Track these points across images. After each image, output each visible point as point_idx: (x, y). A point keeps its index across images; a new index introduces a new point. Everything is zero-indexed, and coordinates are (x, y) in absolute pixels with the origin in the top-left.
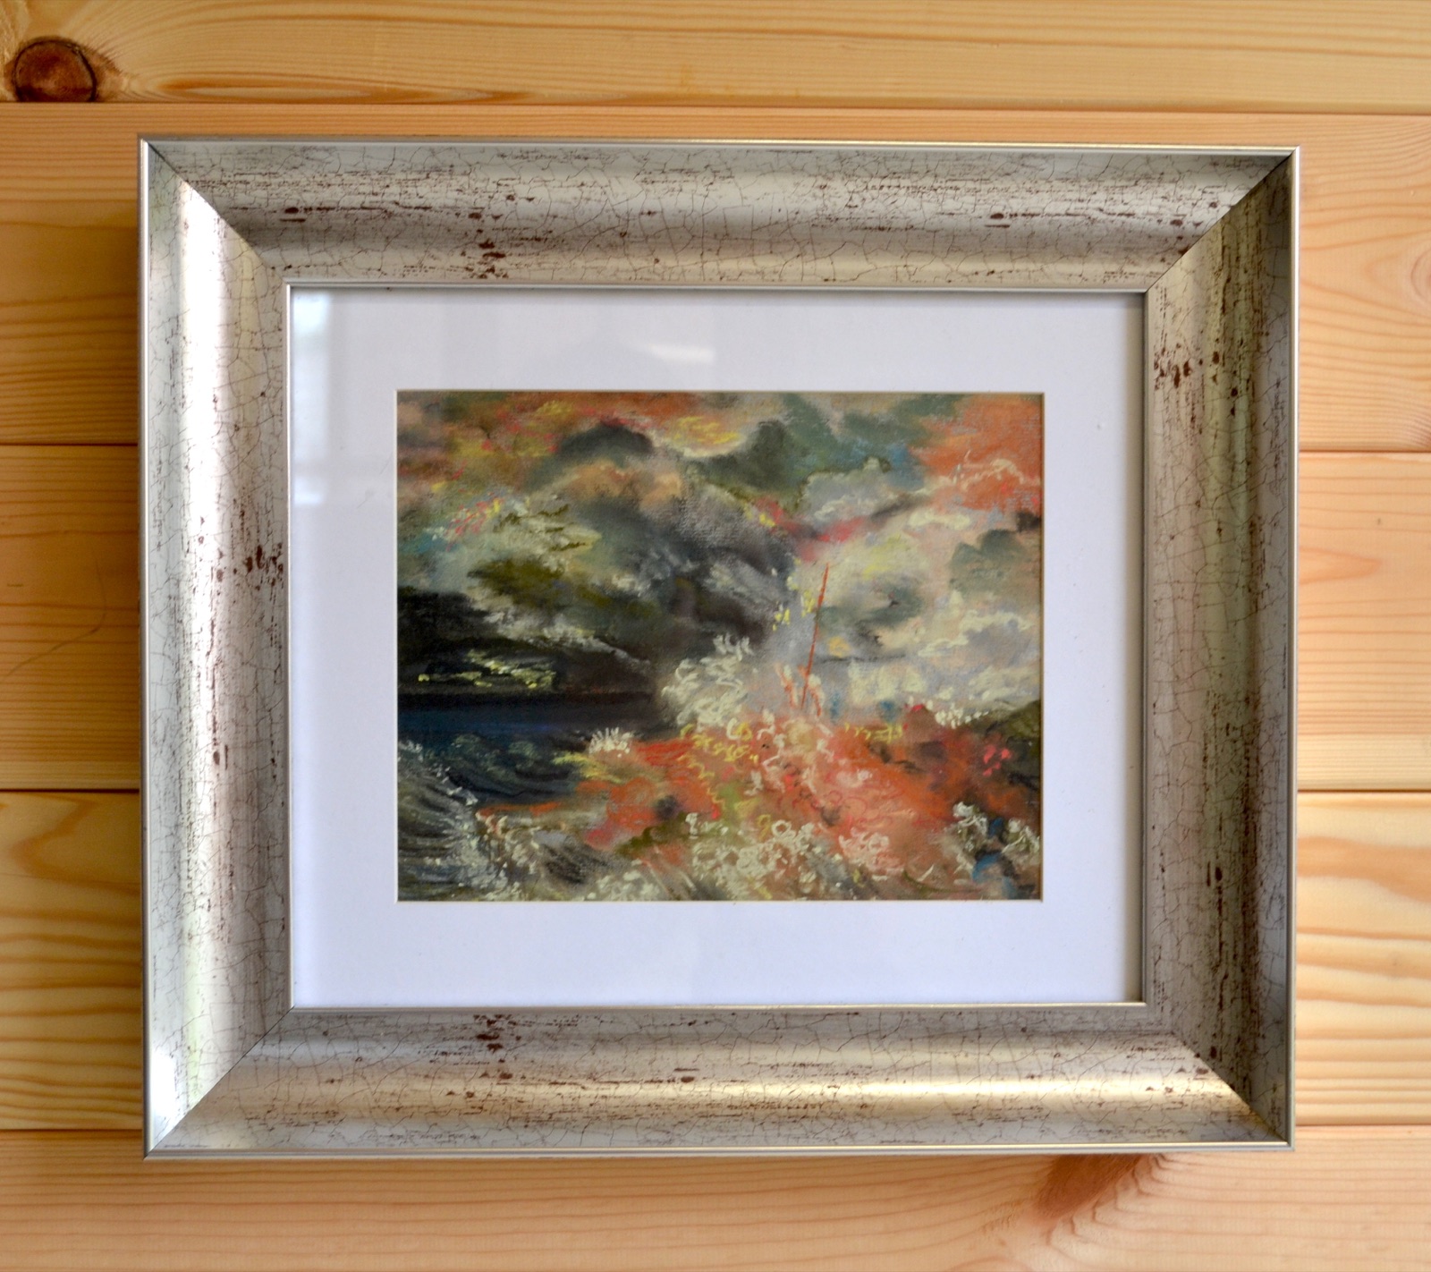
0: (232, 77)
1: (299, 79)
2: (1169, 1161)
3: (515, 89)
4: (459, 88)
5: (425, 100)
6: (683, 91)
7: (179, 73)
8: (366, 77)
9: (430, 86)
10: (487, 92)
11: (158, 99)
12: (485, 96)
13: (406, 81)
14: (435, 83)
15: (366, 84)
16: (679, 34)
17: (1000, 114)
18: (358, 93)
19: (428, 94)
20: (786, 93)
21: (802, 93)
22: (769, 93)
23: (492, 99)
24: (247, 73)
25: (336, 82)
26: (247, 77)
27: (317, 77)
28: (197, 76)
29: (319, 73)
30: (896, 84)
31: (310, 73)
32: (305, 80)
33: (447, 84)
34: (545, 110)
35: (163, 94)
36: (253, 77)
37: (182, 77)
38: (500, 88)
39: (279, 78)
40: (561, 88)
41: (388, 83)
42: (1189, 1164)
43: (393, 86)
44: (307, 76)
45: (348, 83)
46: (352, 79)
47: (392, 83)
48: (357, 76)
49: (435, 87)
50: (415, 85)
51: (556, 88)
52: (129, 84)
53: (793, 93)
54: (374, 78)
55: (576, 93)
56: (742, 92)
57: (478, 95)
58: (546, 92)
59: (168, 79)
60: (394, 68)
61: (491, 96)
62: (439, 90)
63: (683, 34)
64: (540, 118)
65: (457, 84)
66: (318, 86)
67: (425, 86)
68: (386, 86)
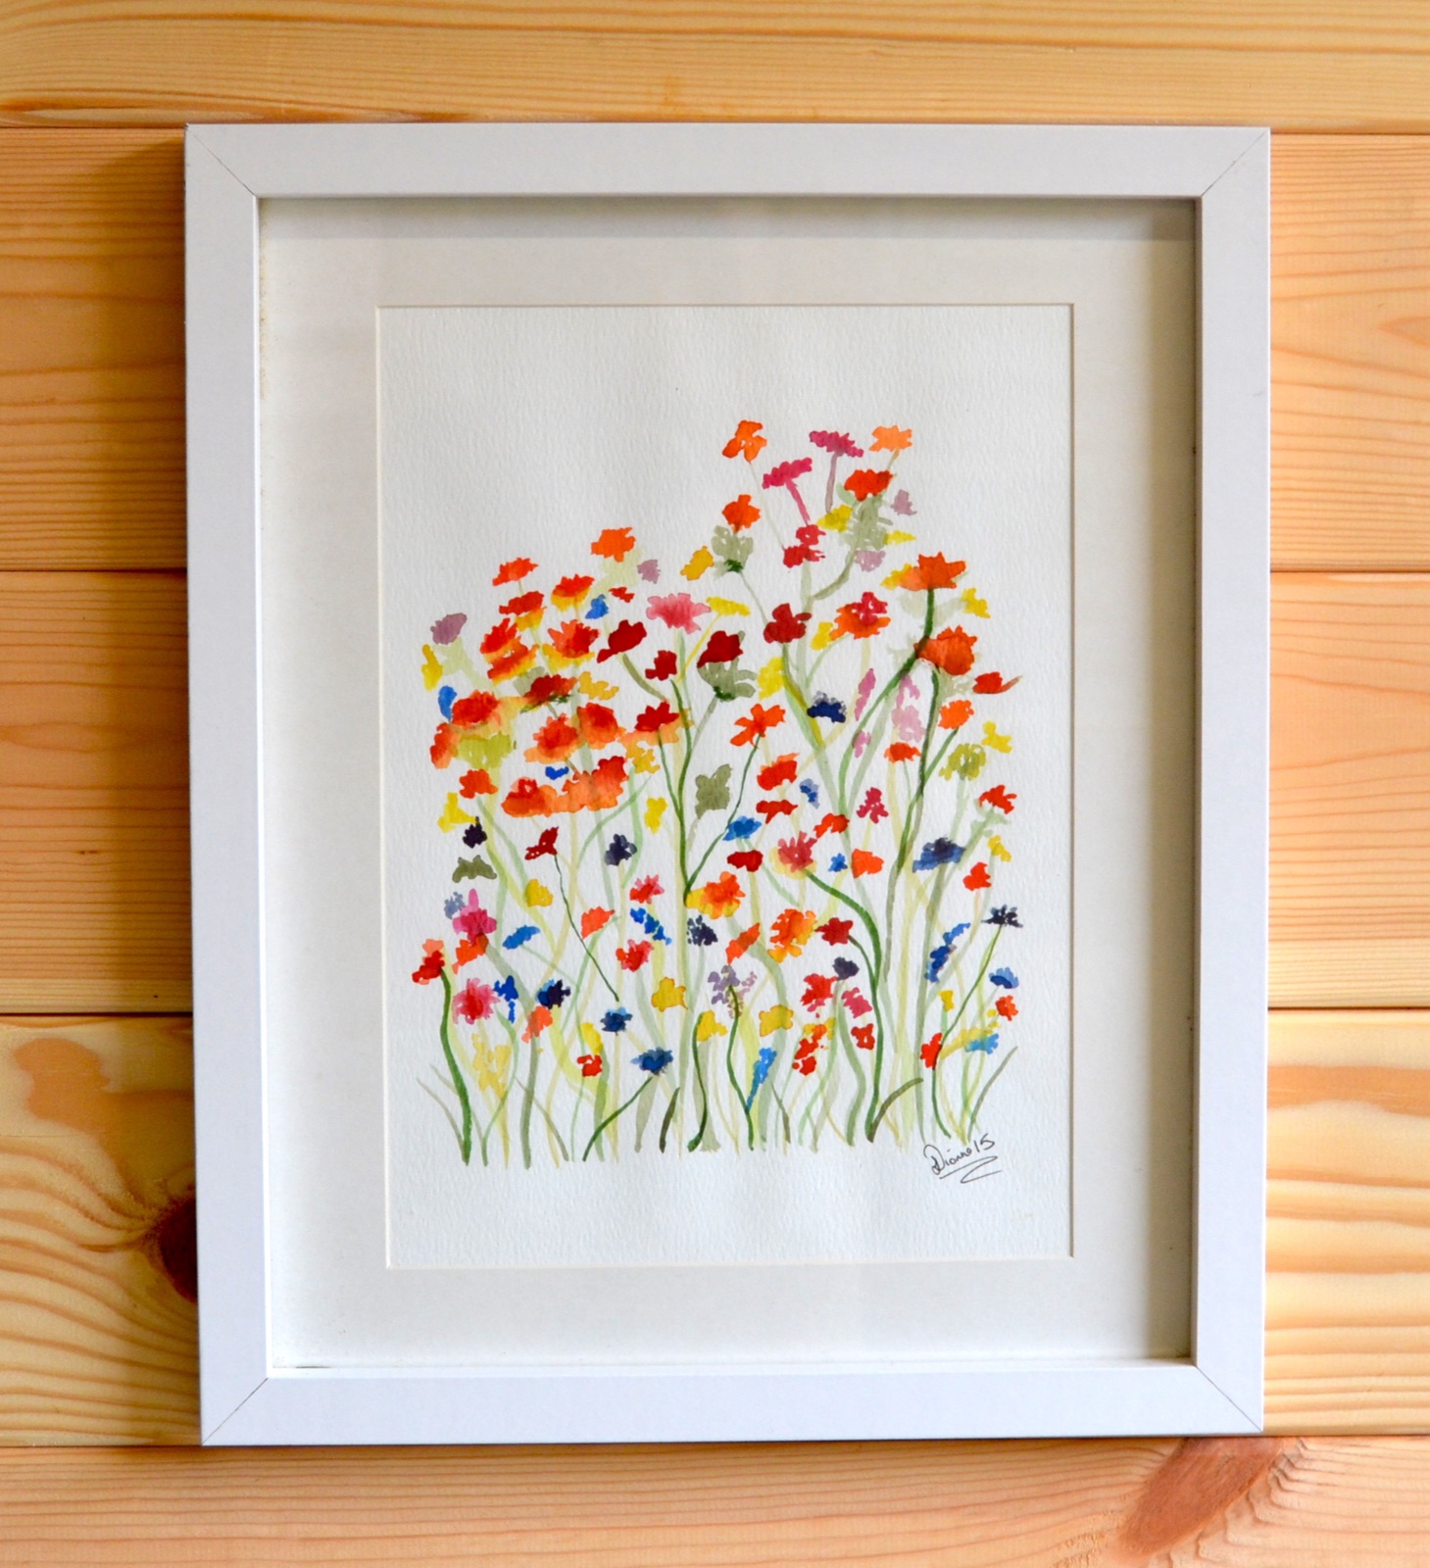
0: (85, 94)
2: (1292, 1481)
3: (450, 110)
4: (378, 109)
6: (667, 110)
8: (257, 95)
9: (340, 106)
12: (412, 117)
13: (311, 99)
14: (348, 102)
15: (257, 103)
16: (662, 36)
24: (103, 90)
25: (219, 101)
26: (104, 95)
27: (194, 95)
28: (52, 94)
29: (196, 90)
30: (943, 100)
31: (185, 89)
32: (180, 98)
33: (362, 103)
36: (112, 95)
38: (431, 108)
39: (145, 97)
40: (510, 108)
41: (286, 102)
42: (1320, 1484)
43: (292, 106)
45: (237, 102)
46: (240, 98)
47: (290, 102)
48: (244, 94)
49: (347, 107)
50: (321, 104)
51: (503, 107)
54: (269, 95)
58: (491, 113)
60: (293, 83)
61: (419, 117)
62: (351, 112)
63: (667, 37)
65: (374, 104)
68: (283, 105)
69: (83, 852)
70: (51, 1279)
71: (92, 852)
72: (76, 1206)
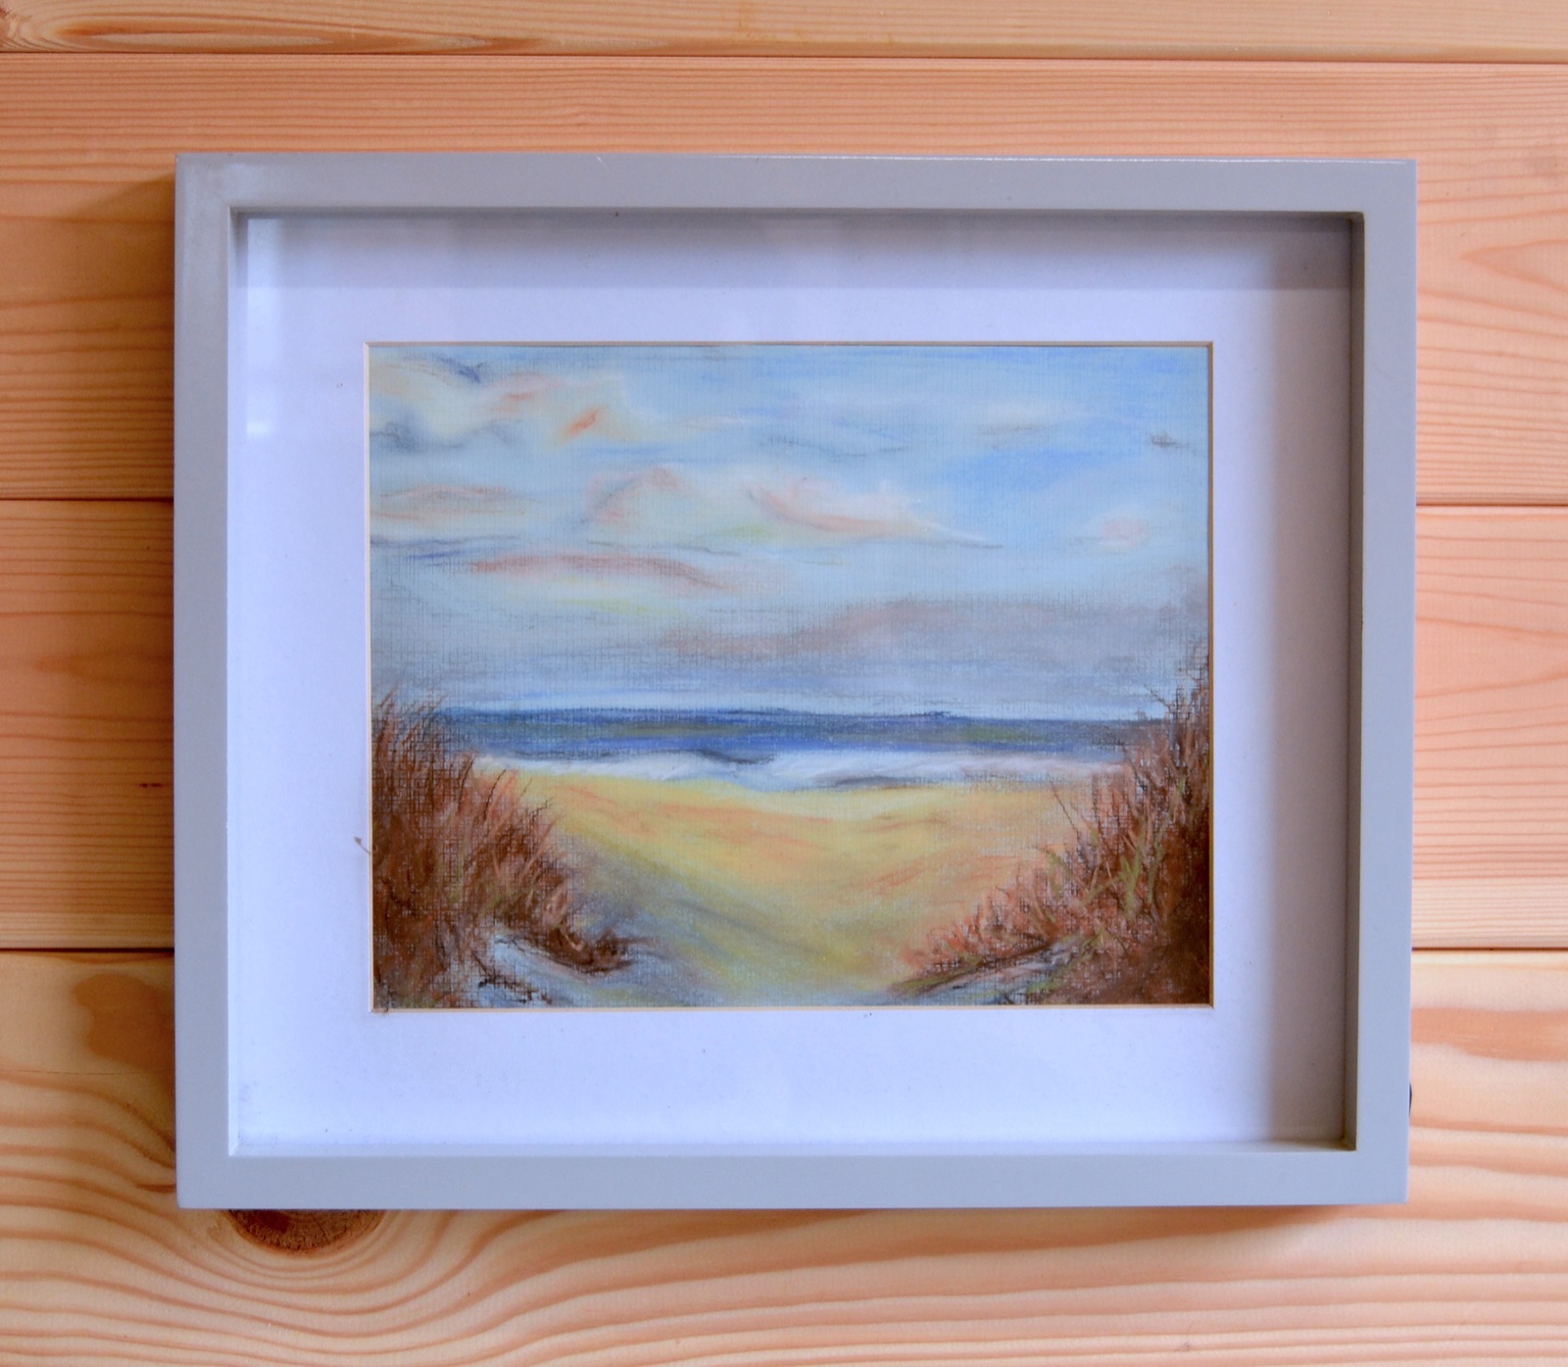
0: (153, 19)
1: (240, 22)
3: (522, 35)
4: (449, 35)
5: (405, 49)
6: (741, 37)
7: (83, 15)
8: (327, 20)
9: (411, 31)
10: (486, 39)
11: (55, 47)
12: (483, 43)
13: (381, 24)
14: (417, 27)
15: (327, 28)
17: (1156, 66)
18: (317, 41)
19: (408, 42)
20: (877, 39)
21: (897, 39)
22: (853, 39)
23: (493, 47)
24: (172, 15)
25: (288, 26)
26: (173, 19)
27: (264, 19)
28: (120, 18)
29: (265, 15)
30: (1020, 27)
31: (253, 14)
32: (249, 23)
33: (433, 28)
34: (560, 62)
35: (62, 42)
36: (180, 19)
37: (88, 19)
38: (503, 34)
39: (214, 21)
40: (583, 33)
41: (356, 27)
43: (362, 31)
44: (250, 18)
45: (304, 27)
46: (310, 23)
47: (360, 27)
48: (315, 19)
49: (418, 32)
50: (391, 29)
51: (576, 33)
52: (18, 30)
53: (885, 40)
54: (338, 20)
55: (602, 39)
56: (819, 38)
57: (474, 43)
58: (563, 40)
59: (66, 23)
60: (363, 8)
61: (490, 44)
62: (422, 37)
64: (556, 73)
65: (446, 29)
66: (265, 31)
67: (403, 31)
68: (353, 30)
69: (145, 785)
70: (109, 1219)
71: (155, 785)
72: (134, 1145)
